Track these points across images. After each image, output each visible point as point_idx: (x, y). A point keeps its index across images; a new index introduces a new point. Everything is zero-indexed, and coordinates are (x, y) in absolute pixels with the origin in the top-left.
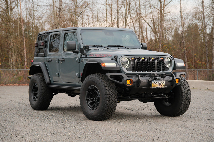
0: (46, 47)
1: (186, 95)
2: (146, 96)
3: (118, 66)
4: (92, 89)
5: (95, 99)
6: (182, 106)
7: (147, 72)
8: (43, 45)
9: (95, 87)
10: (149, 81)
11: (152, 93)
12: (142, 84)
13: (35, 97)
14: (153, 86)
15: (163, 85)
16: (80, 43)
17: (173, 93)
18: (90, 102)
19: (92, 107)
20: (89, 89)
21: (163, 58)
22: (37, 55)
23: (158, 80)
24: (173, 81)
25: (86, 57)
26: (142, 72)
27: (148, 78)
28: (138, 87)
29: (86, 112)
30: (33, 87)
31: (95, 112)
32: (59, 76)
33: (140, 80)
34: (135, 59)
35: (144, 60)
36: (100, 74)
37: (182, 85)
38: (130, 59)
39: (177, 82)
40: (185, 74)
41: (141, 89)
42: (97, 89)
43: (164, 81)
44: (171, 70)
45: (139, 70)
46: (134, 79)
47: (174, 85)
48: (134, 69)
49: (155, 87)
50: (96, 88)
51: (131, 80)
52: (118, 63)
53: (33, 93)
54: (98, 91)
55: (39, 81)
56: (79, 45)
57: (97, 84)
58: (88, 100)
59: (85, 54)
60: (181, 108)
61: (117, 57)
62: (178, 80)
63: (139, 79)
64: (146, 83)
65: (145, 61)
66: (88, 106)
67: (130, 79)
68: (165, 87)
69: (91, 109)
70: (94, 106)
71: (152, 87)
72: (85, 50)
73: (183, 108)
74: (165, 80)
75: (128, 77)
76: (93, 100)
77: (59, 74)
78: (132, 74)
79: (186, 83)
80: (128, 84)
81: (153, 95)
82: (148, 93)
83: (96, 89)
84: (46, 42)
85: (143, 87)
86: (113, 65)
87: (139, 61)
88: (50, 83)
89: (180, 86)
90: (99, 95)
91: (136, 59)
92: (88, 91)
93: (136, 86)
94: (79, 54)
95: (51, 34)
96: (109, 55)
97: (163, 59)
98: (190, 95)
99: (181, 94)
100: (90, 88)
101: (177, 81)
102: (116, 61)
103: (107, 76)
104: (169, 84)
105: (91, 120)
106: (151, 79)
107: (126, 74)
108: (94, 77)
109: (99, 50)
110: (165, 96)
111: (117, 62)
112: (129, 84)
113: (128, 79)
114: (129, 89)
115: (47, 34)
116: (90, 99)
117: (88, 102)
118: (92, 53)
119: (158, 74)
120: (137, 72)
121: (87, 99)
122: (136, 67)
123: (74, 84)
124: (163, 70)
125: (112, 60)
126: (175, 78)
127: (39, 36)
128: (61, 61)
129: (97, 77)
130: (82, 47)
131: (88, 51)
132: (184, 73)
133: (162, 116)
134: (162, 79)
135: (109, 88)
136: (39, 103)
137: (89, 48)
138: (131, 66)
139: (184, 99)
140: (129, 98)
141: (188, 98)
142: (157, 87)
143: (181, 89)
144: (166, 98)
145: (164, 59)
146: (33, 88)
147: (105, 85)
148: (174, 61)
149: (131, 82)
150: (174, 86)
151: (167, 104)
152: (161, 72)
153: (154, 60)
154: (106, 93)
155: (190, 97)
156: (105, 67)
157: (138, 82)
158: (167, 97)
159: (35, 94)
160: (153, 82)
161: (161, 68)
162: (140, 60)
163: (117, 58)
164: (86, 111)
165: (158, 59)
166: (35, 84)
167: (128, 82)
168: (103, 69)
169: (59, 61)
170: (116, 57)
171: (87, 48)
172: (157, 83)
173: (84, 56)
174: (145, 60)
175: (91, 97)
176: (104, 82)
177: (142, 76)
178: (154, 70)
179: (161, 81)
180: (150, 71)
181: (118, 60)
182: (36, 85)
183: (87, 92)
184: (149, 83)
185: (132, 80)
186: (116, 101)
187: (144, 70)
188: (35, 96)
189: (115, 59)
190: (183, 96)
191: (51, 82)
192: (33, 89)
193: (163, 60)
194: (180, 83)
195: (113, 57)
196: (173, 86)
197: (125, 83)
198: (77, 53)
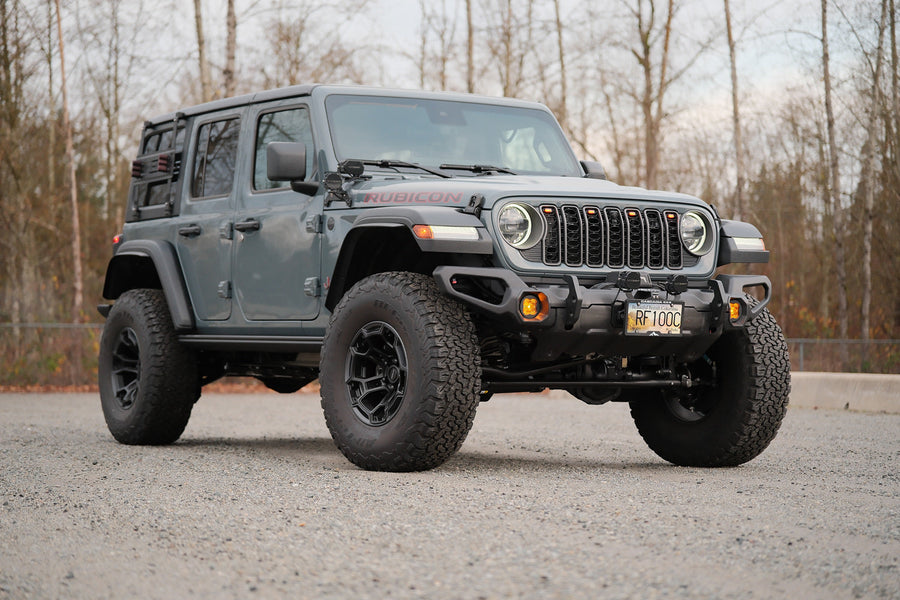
0: (175, 178)
1: (769, 373)
2: (600, 375)
3: (487, 239)
4: (374, 338)
5: (387, 382)
6: (753, 422)
7: (606, 270)
8: (164, 168)
9: (385, 328)
10: (616, 304)
11: (625, 363)
12: (584, 317)
13: (126, 388)
14: (633, 327)
15: (673, 322)
16: (323, 153)
17: (714, 368)
18: (365, 391)
19: (375, 414)
20: (361, 337)
21: (675, 214)
22: (138, 211)
23: (652, 299)
24: (716, 310)
25: (350, 204)
26: (585, 269)
27: (613, 292)
28: (571, 327)
29: (348, 433)
30: (116, 348)
31: (382, 432)
32: (230, 296)
33: (579, 297)
34: (560, 211)
35: (594, 219)
36: (411, 275)
37: (751, 330)
38: (536, 210)
39: (732, 317)
40: (765, 285)
41: (582, 339)
42: (393, 335)
43: (679, 308)
44: (707, 264)
45: (574, 259)
46: (555, 295)
47: (722, 326)
48: (552, 256)
49: (643, 330)
50: (391, 332)
51: (540, 296)
52: (485, 227)
53: (118, 374)
54: (399, 344)
55: (145, 318)
56: (320, 159)
57: (394, 312)
58: (355, 386)
59: (343, 196)
60: (746, 430)
61: (483, 200)
62: (736, 305)
63: (573, 294)
64: (602, 313)
65: (600, 224)
66: (356, 410)
67: (535, 295)
68: (684, 332)
69: (368, 421)
70: (382, 408)
71: (629, 331)
72: (347, 179)
73: (757, 430)
74: (683, 304)
75: (530, 285)
76: (376, 383)
77: (230, 287)
78: (544, 275)
79: (771, 323)
80: (525, 313)
81: (630, 374)
82: (610, 365)
83: (391, 337)
84: (179, 156)
85: (592, 330)
86: (464, 233)
87: (575, 219)
88: (194, 329)
89: (742, 333)
90: (407, 363)
91: (561, 214)
92: (354, 346)
93: (560, 326)
94: (320, 200)
95: (198, 121)
96: (450, 195)
97: (676, 217)
98: (785, 374)
99: (750, 368)
100: (366, 334)
101: (733, 310)
102: (479, 218)
103: (439, 277)
104: (701, 321)
105: (368, 469)
106: (623, 297)
107: (521, 273)
108: (385, 283)
109: (404, 178)
110: (680, 379)
111: (484, 222)
112: (534, 313)
113: (526, 294)
114: (530, 336)
115: (182, 122)
116: (363, 381)
117: (354, 395)
118: (375, 190)
119: (655, 279)
120: (564, 268)
121: (350, 383)
122: (563, 246)
123: (296, 324)
124: (676, 263)
125: (462, 212)
126: (725, 298)
127: (149, 131)
128: (242, 230)
129: (397, 284)
130: (333, 167)
131: (356, 183)
132: (764, 279)
133: (661, 464)
134: (671, 297)
135: (448, 330)
136: (142, 413)
137: (362, 170)
138: (542, 241)
139: (762, 390)
140: (526, 379)
141: (779, 388)
142: (651, 329)
143: (747, 350)
144: (683, 387)
145: (679, 216)
146: (119, 352)
147: (430, 316)
148: (722, 230)
149: (540, 307)
150: (721, 332)
151: (688, 414)
152: (666, 271)
153: (636, 221)
154: (435, 350)
155: (787, 384)
156: (431, 242)
157: (572, 305)
158: (689, 383)
159: (127, 378)
160: (632, 309)
161: (666, 256)
162: (577, 216)
163: (481, 208)
164: (346, 430)
165: (653, 214)
166: (126, 333)
167: (529, 307)
168: (424, 248)
169: (232, 230)
170: (477, 203)
171: (354, 170)
172: (650, 316)
173: (343, 204)
174: (598, 217)
175: (370, 373)
176: (426, 304)
177: (590, 282)
178: (637, 261)
179: (665, 308)
180: (621, 264)
181: (485, 214)
182: (130, 337)
183: (354, 351)
184: (618, 313)
185: (546, 299)
186: (475, 385)
187: (595, 260)
188: (125, 385)
189: (477, 208)
190: (757, 380)
191: (198, 325)
192: (120, 356)
193: (674, 223)
194: (746, 318)
195: (465, 203)
196: (714, 330)
197: (513, 312)
198: (311, 191)
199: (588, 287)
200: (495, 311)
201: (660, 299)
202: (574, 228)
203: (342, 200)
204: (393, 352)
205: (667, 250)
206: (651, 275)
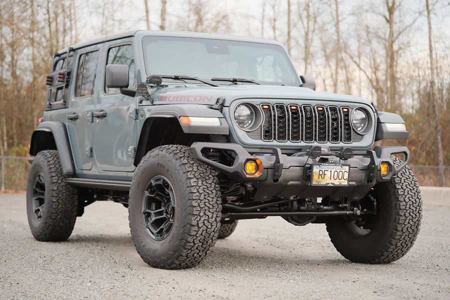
0: (67, 86)
1: (408, 206)
2: (302, 208)
3: (225, 125)
4: (158, 186)
5: (167, 212)
6: (397, 237)
7: (302, 144)
8: (61, 79)
9: (164, 180)
10: (306, 166)
12: (285, 174)
13: (40, 208)
14: (316, 181)
15: (343, 177)
16: (139, 70)
17: (375, 203)
18: (153, 218)
19: (158, 233)
20: (151, 186)
21: (348, 109)
22: (50, 104)
23: (329, 163)
24: (371, 170)
25: (152, 102)
26: (289, 143)
27: (305, 158)
28: (277, 180)
29: (143, 244)
30: (35, 185)
31: (162, 244)
32: (91, 156)
33: (281, 162)
34: (273, 107)
35: (295, 113)
36: (179, 147)
37: (397, 180)
38: (258, 107)
39: (382, 173)
40: (405, 153)
41: (285, 187)
42: (168, 185)
43: (347, 168)
44: (368, 140)
45: (282, 137)
46: (266, 160)
47: (375, 179)
48: (268, 135)
49: (323, 182)
50: (167, 183)
51: (258, 161)
52: (225, 117)
53: (37, 199)
54: (171, 190)
55: (48, 168)
56: (138, 76)
57: (168, 171)
58: (148, 215)
59: (148, 97)
60: (394, 242)
61: (224, 101)
62: (386, 166)
63: (278, 161)
64: (297, 172)
65: (299, 116)
66: (148, 229)
67: (255, 160)
68: (350, 183)
69: (154, 237)
70: (162, 229)
71: (314, 183)
72: (152, 87)
73: (401, 242)
74: (349, 166)
75: (252, 154)
76: (161, 213)
77: (91, 151)
78: (262, 147)
79: (410, 176)
80: (248, 171)
81: (322, 207)
83: (168, 186)
84: (69, 74)
85: (291, 183)
86: (211, 122)
87: (283, 112)
88: (74, 175)
89: (392, 182)
90: (175, 202)
91: (274, 109)
92: (147, 190)
93: (270, 180)
94: (138, 98)
95: (80, 52)
96: (206, 97)
97: (348, 111)
98: (418, 207)
99: (396, 204)
100: (154, 183)
101: (384, 169)
102: (221, 112)
103: (194, 149)
104: (362, 176)
105: (154, 267)
106: (310, 161)
107: (246, 146)
108: (164, 152)
109: (186, 87)
110: (353, 210)
111: (224, 115)
112: (254, 171)
113: (248, 160)
114: (253, 185)
115: (72, 53)
116: (152, 212)
117: (147, 221)
118: (168, 93)
119: (332, 149)
120: (275, 143)
121: (145, 213)
122: (275, 129)
123: (124, 174)
124: (349, 139)
125: (212, 108)
126: (377, 161)
127: (57, 58)
128: (98, 117)
129: (170, 153)
130: (144, 80)
131: (158, 89)
132: (405, 149)
133: (347, 262)
134: (342, 162)
135: (200, 182)
136: (46, 223)
137: (161, 82)
138: (261, 126)
139: (403, 218)
140: (255, 211)
141: (414, 216)
142: (328, 182)
143: (394, 192)
144: (356, 215)
145: (350, 110)
146: (36, 187)
147: (189, 173)
148: (378, 119)
149: (258, 167)
150: (375, 183)
151: (362, 231)
152: (341, 144)
153: (322, 113)
154: (191, 195)
155: (420, 214)
156: (190, 127)
157: (276, 168)
158: (359, 212)
159: (41, 202)
160: (316, 170)
161: (341, 134)
162: (284, 110)
163: (223, 105)
164: (142, 242)
165: (333, 109)
166: (39, 176)
167: (250, 168)
168: (186, 131)
169: (93, 117)
170: (220, 102)
171: (156, 81)
172: (328, 173)
173: (149, 103)
174: (298, 111)
175: (158, 207)
176: (187, 166)
177: (290, 152)
178: (322, 139)
179: (338, 168)
180: (312, 140)
181: (225, 109)
182: (41, 178)
183: (147, 194)
184: (307, 172)
185: (261, 163)
186: (217, 216)
187: (296, 138)
188: (40, 206)
189: (220, 106)
190: (400, 212)
191: (77, 172)
192: (36, 189)
193: (347, 115)
194: (391, 174)
195: (213, 102)
196: (370, 181)
197: (240, 171)
198: (132, 94)
199: (289, 155)
200: (228, 170)
201: (334, 163)
202: (282, 118)
203: (148, 100)
204: (169, 195)
205: (342, 132)
206: (330, 147)
